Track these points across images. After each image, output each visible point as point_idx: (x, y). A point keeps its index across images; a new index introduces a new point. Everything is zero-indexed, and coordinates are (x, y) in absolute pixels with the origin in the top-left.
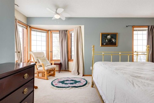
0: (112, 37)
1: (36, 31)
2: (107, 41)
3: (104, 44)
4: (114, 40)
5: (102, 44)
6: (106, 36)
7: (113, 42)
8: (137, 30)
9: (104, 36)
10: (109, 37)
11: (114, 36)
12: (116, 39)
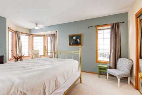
0: (77, 38)
1: (37, 37)
2: (73, 41)
3: (71, 44)
4: (78, 41)
5: (70, 44)
6: (72, 37)
7: (78, 42)
8: (100, 30)
9: (71, 37)
10: (74, 38)
11: (79, 37)
12: (80, 39)
